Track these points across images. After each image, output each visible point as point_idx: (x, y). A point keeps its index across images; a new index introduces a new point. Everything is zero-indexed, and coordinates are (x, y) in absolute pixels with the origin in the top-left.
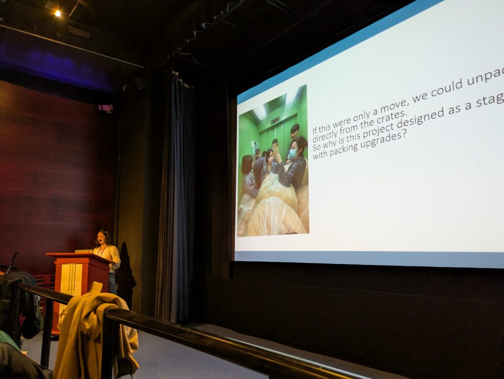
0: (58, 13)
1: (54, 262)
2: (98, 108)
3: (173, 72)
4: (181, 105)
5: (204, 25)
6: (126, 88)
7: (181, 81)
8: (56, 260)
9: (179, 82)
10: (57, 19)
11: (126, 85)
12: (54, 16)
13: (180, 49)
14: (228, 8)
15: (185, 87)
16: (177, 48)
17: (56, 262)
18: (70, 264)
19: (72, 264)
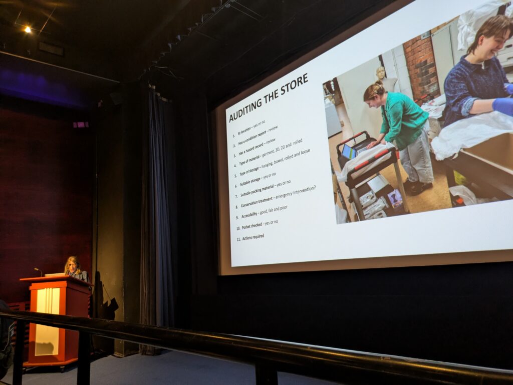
0: (28, 30)
1: (29, 288)
2: (72, 125)
3: (150, 86)
4: (159, 120)
5: (179, 37)
6: (101, 103)
7: (159, 94)
8: (31, 285)
9: (157, 96)
10: (28, 34)
11: (102, 101)
12: (24, 32)
13: (156, 62)
14: (202, 19)
15: (163, 101)
16: (153, 62)
17: (31, 288)
18: (45, 289)
19: (48, 289)
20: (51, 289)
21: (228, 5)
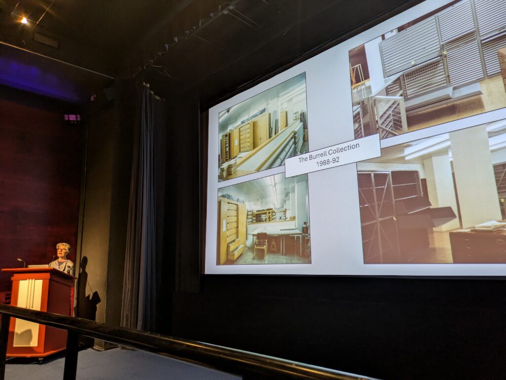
0: (24, 21)
1: (10, 278)
2: (64, 117)
3: (144, 84)
4: (152, 119)
5: (176, 39)
6: (94, 98)
7: (152, 93)
8: (13, 276)
9: (150, 93)
10: (24, 25)
11: (95, 96)
12: (21, 23)
13: (152, 61)
14: (200, 23)
15: (156, 99)
16: (148, 61)
17: (13, 279)
18: (28, 280)
19: (31, 280)
20: (34, 280)
21: (226, 12)
